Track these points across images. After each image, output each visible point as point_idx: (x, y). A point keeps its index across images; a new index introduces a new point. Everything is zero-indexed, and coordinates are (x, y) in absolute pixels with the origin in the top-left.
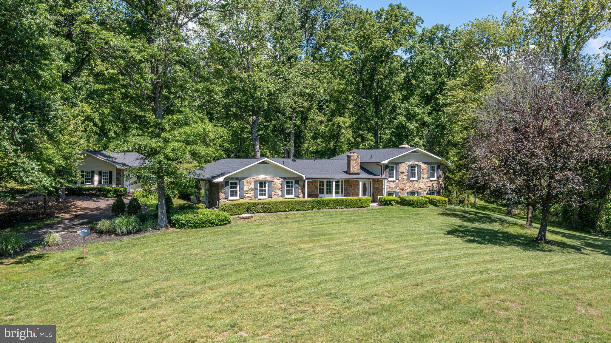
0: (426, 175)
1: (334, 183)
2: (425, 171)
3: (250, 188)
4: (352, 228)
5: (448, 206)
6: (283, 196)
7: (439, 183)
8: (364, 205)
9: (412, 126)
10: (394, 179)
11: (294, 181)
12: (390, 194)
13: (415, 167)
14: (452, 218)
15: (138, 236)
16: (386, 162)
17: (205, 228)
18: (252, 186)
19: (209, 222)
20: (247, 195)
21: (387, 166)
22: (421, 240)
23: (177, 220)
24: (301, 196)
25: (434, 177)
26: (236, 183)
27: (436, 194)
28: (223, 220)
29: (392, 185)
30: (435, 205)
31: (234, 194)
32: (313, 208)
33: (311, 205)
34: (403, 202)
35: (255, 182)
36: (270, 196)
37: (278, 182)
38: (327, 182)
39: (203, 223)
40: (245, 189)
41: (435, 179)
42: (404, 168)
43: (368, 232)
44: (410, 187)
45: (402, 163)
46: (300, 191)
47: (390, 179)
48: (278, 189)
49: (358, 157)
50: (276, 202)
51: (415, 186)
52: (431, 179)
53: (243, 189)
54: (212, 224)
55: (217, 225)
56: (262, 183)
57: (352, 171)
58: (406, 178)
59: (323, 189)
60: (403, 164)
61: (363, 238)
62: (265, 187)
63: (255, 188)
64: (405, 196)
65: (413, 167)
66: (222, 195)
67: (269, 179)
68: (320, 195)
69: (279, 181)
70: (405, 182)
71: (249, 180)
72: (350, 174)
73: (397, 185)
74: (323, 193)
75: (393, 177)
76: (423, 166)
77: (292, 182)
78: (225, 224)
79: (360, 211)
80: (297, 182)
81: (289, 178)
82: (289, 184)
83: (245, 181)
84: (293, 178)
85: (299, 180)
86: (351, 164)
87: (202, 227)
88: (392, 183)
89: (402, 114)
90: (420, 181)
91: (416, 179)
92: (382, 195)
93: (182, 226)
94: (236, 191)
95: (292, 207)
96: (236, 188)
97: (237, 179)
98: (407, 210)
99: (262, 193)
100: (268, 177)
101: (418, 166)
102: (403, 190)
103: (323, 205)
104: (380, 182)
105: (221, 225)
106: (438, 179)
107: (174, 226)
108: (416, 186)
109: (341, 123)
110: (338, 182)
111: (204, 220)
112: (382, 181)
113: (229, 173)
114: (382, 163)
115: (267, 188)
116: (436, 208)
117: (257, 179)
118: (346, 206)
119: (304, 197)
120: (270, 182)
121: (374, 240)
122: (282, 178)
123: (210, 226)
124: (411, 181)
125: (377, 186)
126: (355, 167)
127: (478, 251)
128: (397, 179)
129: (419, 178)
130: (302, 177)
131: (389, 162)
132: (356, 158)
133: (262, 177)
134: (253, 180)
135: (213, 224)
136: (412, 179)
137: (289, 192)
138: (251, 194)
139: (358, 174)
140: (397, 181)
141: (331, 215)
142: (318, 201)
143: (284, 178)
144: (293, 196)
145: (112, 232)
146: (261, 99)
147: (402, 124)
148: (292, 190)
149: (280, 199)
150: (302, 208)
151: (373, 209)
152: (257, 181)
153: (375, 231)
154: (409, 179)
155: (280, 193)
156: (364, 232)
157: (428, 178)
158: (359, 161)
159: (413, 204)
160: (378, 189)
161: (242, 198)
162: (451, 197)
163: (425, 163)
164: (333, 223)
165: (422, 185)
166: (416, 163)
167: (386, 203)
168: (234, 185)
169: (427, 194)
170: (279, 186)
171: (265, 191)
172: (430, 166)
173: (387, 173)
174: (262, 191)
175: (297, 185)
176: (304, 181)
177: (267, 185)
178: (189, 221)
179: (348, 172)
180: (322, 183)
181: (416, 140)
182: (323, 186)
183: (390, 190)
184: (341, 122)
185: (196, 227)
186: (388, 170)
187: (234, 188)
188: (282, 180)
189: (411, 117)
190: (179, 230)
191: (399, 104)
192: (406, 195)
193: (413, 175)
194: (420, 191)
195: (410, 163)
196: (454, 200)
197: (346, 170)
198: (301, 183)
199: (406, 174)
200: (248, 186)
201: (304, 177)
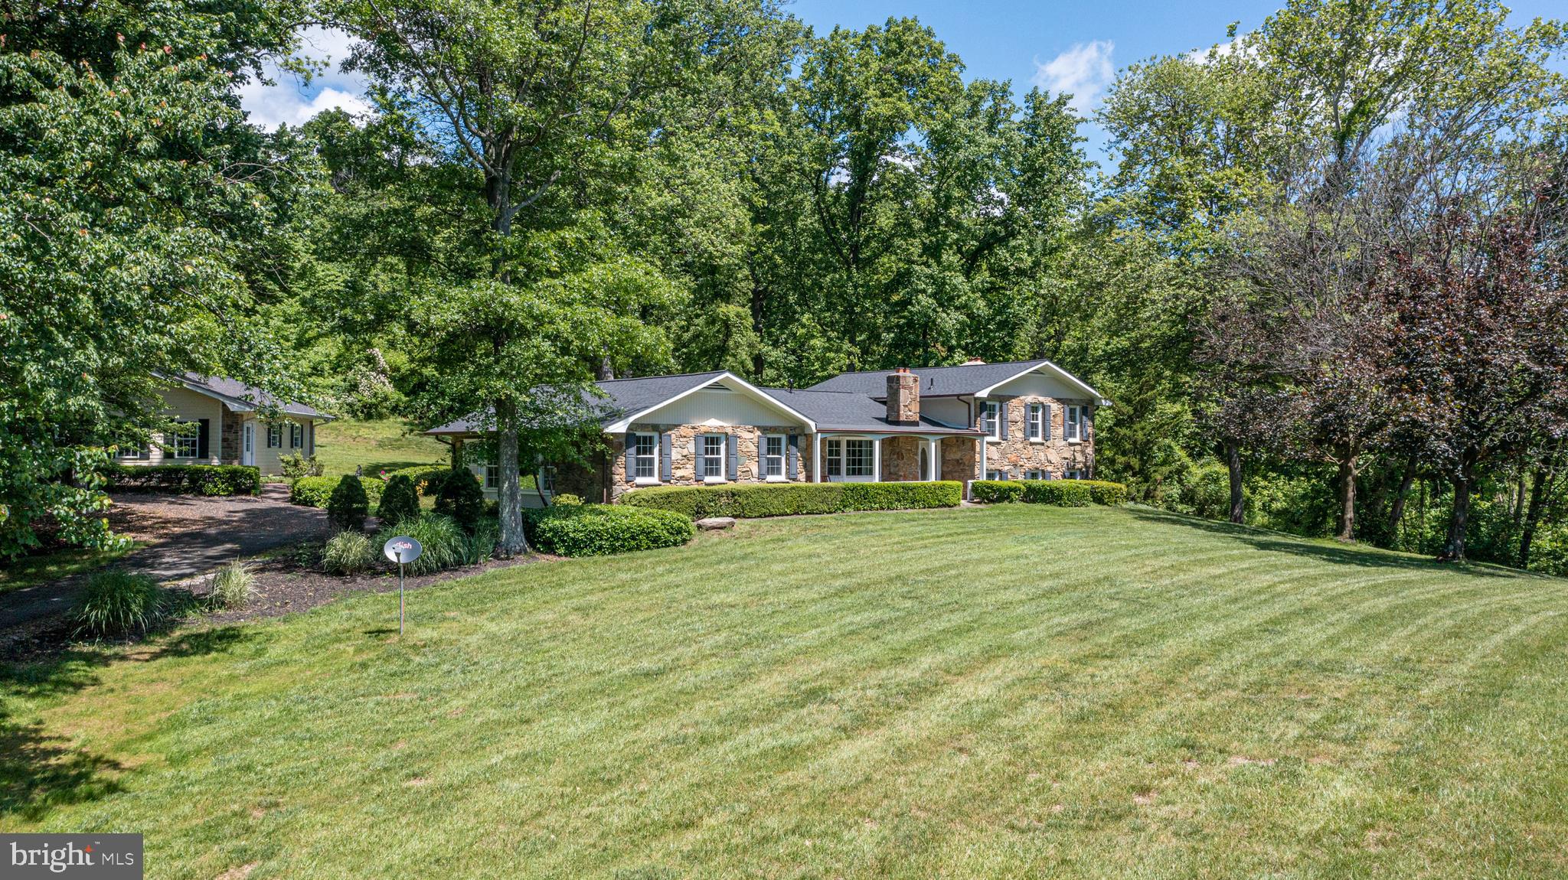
0: (1060, 431)
1: (877, 444)
2: (1059, 420)
3: (685, 452)
6: (761, 478)
7: (1085, 451)
10: (996, 439)
11: (784, 438)
13: (1038, 410)
16: (983, 394)
18: (691, 447)
19: (647, 535)
20: (679, 473)
21: (983, 406)
23: (558, 531)
24: (802, 477)
25: (1076, 436)
26: (653, 439)
27: (1078, 479)
29: (993, 453)
30: (1101, 501)
31: (645, 468)
32: (844, 506)
33: (839, 498)
35: (696, 438)
36: (731, 477)
37: (749, 440)
40: (675, 454)
41: (1078, 439)
42: (1016, 410)
44: (1029, 459)
45: (1014, 397)
46: (800, 464)
47: (989, 439)
48: (750, 458)
49: (915, 380)
51: (1040, 458)
52: (1071, 440)
53: (669, 454)
54: (655, 540)
56: (711, 441)
57: (903, 418)
58: (1020, 435)
59: (838, 462)
60: (1014, 402)
62: (719, 452)
63: (697, 454)
64: (1021, 480)
65: (1034, 408)
66: (619, 473)
67: (729, 431)
69: (751, 435)
70: (1019, 446)
71: (683, 430)
72: (898, 423)
73: (1003, 455)
74: (838, 472)
75: (994, 434)
76: (1055, 407)
77: (779, 440)
80: (793, 440)
81: (774, 429)
82: (774, 446)
83: (673, 434)
84: (783, 430)
85: (797, 435)
86: (900, 399)
87: (631, 550)
88: (993, 448)
90: (1048, 443)
91: (1040, 439)
92: (976, 476)
94: (651, 461)
96: (651, 453)
97: (655, 427)
99: (712, 467)
100: (727, 426)
101: (1044, 407)
102: (1015, 466)
104: (970, 444)
106: (1083, 440)
108: (1042, 456)
112: (973, 445)
113: (638, 410)
114: (977, 395)
115: (723, 455)
117: (703, 429)
119: (809, 478)
120: (731, 439)
122: (759, 428)
124: (1032, 444)
125: (954, 455)
126: (909, 409)
128: (1004, 437)
129: (1046, 437)
130: (803, 426)
131: (989, 395)
132: (911, 383)
133: (712, 424)
134: (692, 433)
136: (1033, 439)
137: (774, 467)
138: (688, 471)
139: (915, 424)
140: (1004, 444)
142: (854, 489)
143: (764, 429)
144: (782, 478)
148: (779, 461)
149: (755, 483)
150: (820, 506)
152: (702, 435)
154: (1026, 438)
155: (755, 469)
157: (1065, 439)
158: (917, 391)
160: (964, 461)
161: (665, 479)
163: (1059, 400)
165: (1054, 457)
166: (1041, 399)
167: (996, 496)
168: (647, 445)
169: (1064, 477)
170: (753, 448)
171: (718, 461)
172: (1067, 409)
173: (984, 424)
174: (712, 461)
175: (793, 449)
176: (809, 437)
177: (723, 447)
179: (893, 419)
180: (834, 446)
182: (838, 453)
186: (984, 414)
187: (645, 453)
188: (758, 433)
190: (564, 559)
192: (1022, 478)
193: (1034, 430)
194: (1050, 469)
195: (1030, 399)
198: (801, 441)
199: (1021, 425)
200: (682, 447)
201: (812, 424)
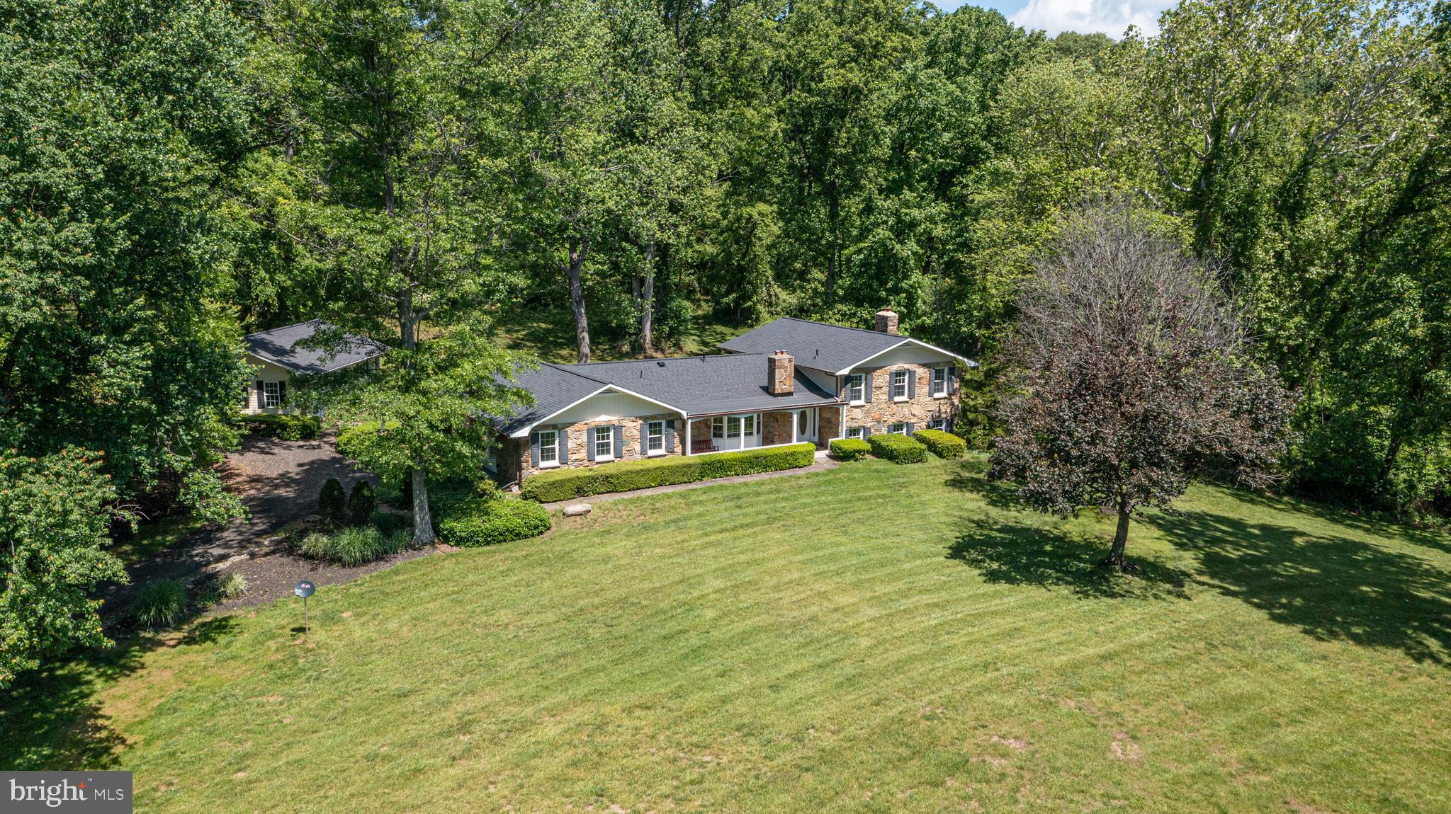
0: (926, 389)
1: (743, 421)
2: (924, 381)
3: (579, 442)
4: (779, 543)
5: (968, 456)
6: (643, 453)
7: (952, 404)
8: (802, 462)
9: (908, 249)
10: (861, 402)
11: (663, 423)
12: (853, 432)
13: (904, 374)
14: (968, 495)
15: (384, 567)
16: (846, 371)
17: (504, 546)
18: (584, 438)
19: (511, 532)
20: (574, 457)
21: (848, 379)
22: (899, 579)
23: (451, 530)
24: (679, 450)
25: (942, 390)
26: (553, 434)
27: (943, 427)
28: (536, 527)
29: (858, 414)
30: (941, 455)
31: (547, 455)
32: (702, 476)
33: (697, 470)
34: (879, 451)
35: (588, 431)
36: (619, 455)
37: (633, 427)
38: (729, 420)
39: (501, 535)
40: (571, 444)
41: (944, 394)
42: (881, 379)
43: (805, 556)
44: (892, 415)
45: (879, 369)
46: (677, 441)
47: (853, 403)
48: (633, 439)
49: (790, 361)
50: (632, 472)
51: (903, 413)
52: (937, 395)
53: (566, 445)
54: (517, 535)
55: (526, 537)
56: (603, 430)
57: (779, 388)
58: (885, 397)
59: (721, 428)
60: (879, 372)
61: (796, 575)
62: (608, 437)
63: (590, 441)
64: (881, 434)
65: (900, 374)
66: (526, 461)
67: (616, 423)
68: (716, 442)
69: (635, 424)
70: (883, 406)
71: (576, 427)
72: (773, 395)
73: (868, 413)
74: (721, 436)
75: (859, 398)
76: (921, 372)
77: (660, 424)
78: (541, 533)
79: (793, 483)
80: (670, 424)
81: (654, 417)
82: (655, 428)
83: (569, 430)
84: (663, 416)
85: (673, 421)
86: (777, 376)
87: (500, 542)
88: (858, 410)
89: (884, 223)
90: (913, 401)
91: (905, 398)
92: (837, 435)
93: (460, 541)
94: (553, 450)
95: (662, 477)
96: (553, 443)
97: (555, 427)
98: (885, 471)
99: (603, 449)
100: (613, 419)
101: (910, 372)
102: (879, 422)
103: (720, 468)
104: (836, 411)
105: (533, 535)
106: (950, 394)
107: (446, 540)
108: (906, 411)
110: (751, 418)
111: (502, 528)
112: (838, 410)
113: (540, 419)
114: (838, 373)
115: (612, 440)
116: (944, 461)
117: (593, 424)
118: (766, 468)
119: (684, 453)
120: (618, 429)
121: (816, 581)
122: (641, 418)
123: (513, 540)
124: (895, 403)
125: (827, 415)
126: (784, 381)
127: (994, 604)
128: (868, 401)
129: (911, 396)
130: (679, 416)
131: (852, 371)
132: (786, 364)
133: (602, 419)
134: (585, 428)
136: (897, 399)
137: (655, 444)
138: (583, 454)
139: (790, 394)
140: (868, 406)
141: (738, 498)
142: (711, 464)
143: (645, 419)
144: (663, 452)
145: (332, 559)
148: (660, 439)
149: (639, 461)
150: (681, 479)
151: (817, 474)
152: (593, 428)
153: (820, 553)
154: (891, 398)
155: (638, 448)
156: (799, 557)
157: (930, 395)
158: (792, 368)
159: (896, 457)
160: (829, 421)
161: (564, 461)
162: (971, 437)
163: (924, 365)
164: (742, 526)
165: (917, 410)
166: (907, 366)
167: (841, 456)
168: (549, 439)
169: (927, 427)
170: (636, 433)
171: (608, 444)
172: (933, 372)
173: (849, 392)
174: (603, 445)
175: (671, 430)
176: (684, 423)
177: (612, 434)
178: (475, 533)
179: (769, 390)
180: (719, 419)
181: (913, 279)
182: (721, 421)
183: (854, 425)
185: (488, 543)
186: (849, 385)
187: (548, 444)
188: (641, 422)
189: (902, 229)
190: (455, 548)
192: (884, 431)
193: (900, 391)
194: (914, 421)
195: (895, 368)
196: (978, 442)
197: (765, 383)
198: (678, 424)
199: (886, 389)
200: (577, 438)
201: (684, 414)
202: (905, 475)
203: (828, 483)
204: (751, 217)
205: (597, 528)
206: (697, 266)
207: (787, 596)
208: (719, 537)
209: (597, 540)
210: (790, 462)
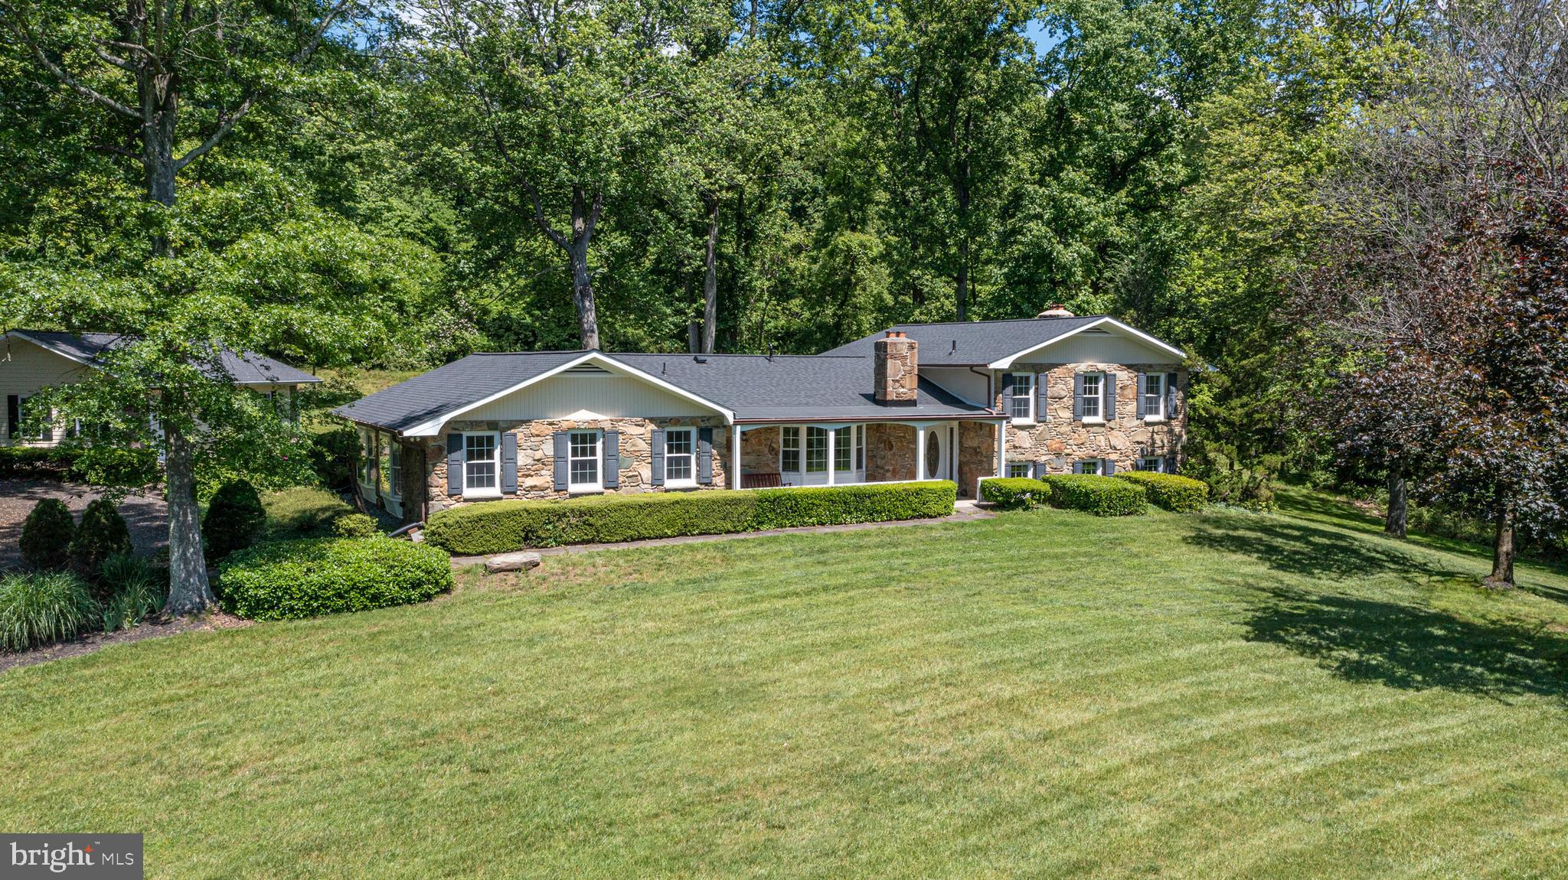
0: (1132, 407)
1: (832, 436)
2: (1130, 393)
3: (538, 455)
4: (898, 613)
5: (1208, 510)
6: (657, 482)
7: (1171, 432)
8: (935, 508)
10: (1030, 420)
11: (694, 432)
12: (1017, 469)
13: (1096, 380)
14: (1234, 557)
16: (1004, 364)
17: (346, 616)
18: (548, 449)
19: (362, 591)
20: (529, 482)
21: (1005, 378)
23: (238, 587)
24: (720, 480)
25: (1157, 412)
26: (490, 440)
27: (1161, 469)
28: (416, 585)
29: (1024, 439)
30: (1166, 506)
31: (482, 476)
32: (758, 523)
33: (751, 512)
34: (1063, 497)
35: (555, 436)
36: (612, 484)
37: (638, 435)
38: (810, 431)
39: (340, 596)
40: (522, 459)
41: (1161, 417)
42: (1061, 383)
43: (957, 634)
44: (1080, 445)
45: (1056, 366)
46: (716, 465)
47: (1016, 421)
48: (638, 456)
49: (911, 347)
50: (629, 507)
51: (1098, 443)
52: (1149, 418)
53: (514, 460)
54: (375, 598)
55: (394, 602)
56: (584, 439)
57: (892, 395)
58: (1067, 415)
59: (796, 455)
60: (1058, 372)
61: (941, 667)
62: (593, 452)
63: (558, 456)
64: (1065, 473)
65: (1091, 379)
66: (438, 483)
67: (607, 426)
68: (785, 476)
69: (641, 430)
70: (1065, 429)
71: (535, 427)
72: (884, 403)
73: (1040, 441)
74: (796, 464)
75: (1026, 414)
76: (1123, 376)
77: (687, 434)
78: (428, 597)
79: (920, 535)
80: (705, 434)
81: (677, 421)
82: (678, 442)
83: (520, 433)
84: (692, 421)
85: (711, 428)
86: (889, 371)
87: (337, 611)
88: (1024, 434)
89: (1039, 217)
90: (1112, 424)
91: (1099, 419)
92: (990, 472)
93: (257, 607)
94: (491, 468)
95: (686, 522)
96: (490, 456)
97: (493, 425)
98: (1078, 524)
99: (584, 472)
100: (603, 419)
101: (1106, 376)
102: (1058, 455)
103: (796, 511)
104: (986, 430)
105: (409, 601)
106: (1169, 418)
107: (229, 605)
108: (1101, 441)
109: (856, 249)
110: (847, 430)
111: (342, 583)
112: (991, 428)
113: (459, 406)
114: (992, 366)
115: (599, 456)
116: (1168, 515)
117: (565, 425)
118: (872, 515)
119: (729, 484)
120: (611, 436)
121: (987, 678)
122: (652, 420)
123: (365, 608)
124: (1084, 426)
125: (972, 442)
126: (902, 382)
128: (1040, 418)
129: (1109, 416)
130: (722, 416)
131: (1013, 364)
132: (905, 351)
133: (582, 417)
134: (550, 430)
135: (376, 600)
136: (1086, 420)
137: (679, 469)
138: (545, 478)
139: (912, 403)
140: (1041, 427)
141: (822, 551)
142: (776, 500)
143: (660, 422)
144: (692, 482)
146: (598, 161)
147: (1040, 247)
148: (687, 461)
149: (646, 494)
150: (720, 525)
151: (963, 525)
152: (565, 433)
153: (988, 630)
154: (1076, 418)
155: (646, 473)
156: (944, 636)
157: (1139, 417)
158: (914, 361)
159: (1097, 504)
160: (976, 451)
161: (510, 490)
162: (1214, 478)
163: (1130, 367)
164: (826, 589)
165: (1119, 440)
166: (1101, 366)
167: (1004, 501)
168: (481, 448)
169: (1136, 467)
170: (643, 446)
171: (593, 464)
172: (1143, 378)
173: (1009, 403)
174: (583, 464)
175: (707, 446)
176: (729, 429)
177: (599, 445)
178: (286, 590)
179: (878, 398)
180: (791, 433)
181: (1081, 297)
182: (796, 443)
183: (1018, 457)
184: (854, 245)
185: (313, 613)
186: (1009, 390)
187: (480, 456)
188: (652, 427)
190: (248, 623)
191: (1030, 188)
192: (1067, 471)
193: (1090, 408)
194: (1113, 457)
195: (1083, 367)
196: (1224, 489)
197: (872, 391)
198: (718, 435)
199: (1068, 402)
200: (533, 448)
201: (729, 416)
202: (1114, 530)
203: (986, 536)
204: (849, 248)
205: (542, 591)
206: (782, 338)
207: (924, 708)
208: (779, 604)
209: (533, 609)
210: (914, 507)
